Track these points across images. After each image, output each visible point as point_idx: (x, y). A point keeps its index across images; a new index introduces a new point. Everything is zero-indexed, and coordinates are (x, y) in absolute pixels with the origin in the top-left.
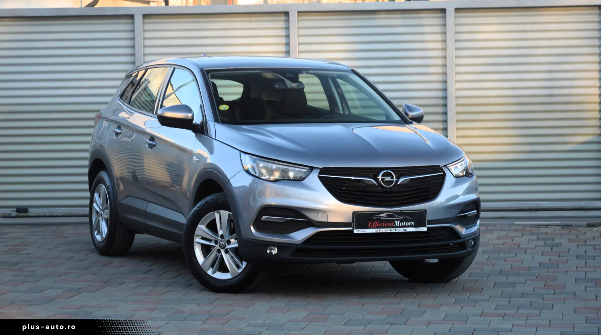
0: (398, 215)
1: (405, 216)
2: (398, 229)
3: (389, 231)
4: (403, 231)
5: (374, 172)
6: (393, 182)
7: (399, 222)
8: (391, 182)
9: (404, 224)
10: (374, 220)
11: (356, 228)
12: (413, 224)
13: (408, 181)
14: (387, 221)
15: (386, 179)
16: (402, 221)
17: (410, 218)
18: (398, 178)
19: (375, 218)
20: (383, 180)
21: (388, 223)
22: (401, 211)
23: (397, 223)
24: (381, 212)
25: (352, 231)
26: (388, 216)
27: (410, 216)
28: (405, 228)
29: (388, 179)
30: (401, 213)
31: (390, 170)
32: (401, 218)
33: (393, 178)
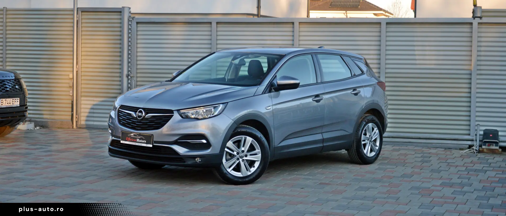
0: (138, 136)
1: (142, 137)
2: (138, 143)
3: (134, 144)
4: (140, 145)
5: (135, 109)
6: (142, 116)
7: (139, 139)
8: (141, 116)
9: (141, 141)
10: (129, 137)
11: (122, 140)
12: (145, 142)
13: (151, 116)
14: (134, 138)
15: (139, 115)
16: (140, 139)
17: (144, 138)
18: (146, 115)
19: (129, 136)
20: (138, 114)
21: (134, 140)
22: (140, 133)
23: (138, 140)
24: (131, 133)
25: (120, 141)
26: (134, 135)
27: (144, 137)
28: (141, 144)
29: (140, 114)
30: (140, 135)
31: (143, 110)
32: (139, 137)
33: (142, 114)
